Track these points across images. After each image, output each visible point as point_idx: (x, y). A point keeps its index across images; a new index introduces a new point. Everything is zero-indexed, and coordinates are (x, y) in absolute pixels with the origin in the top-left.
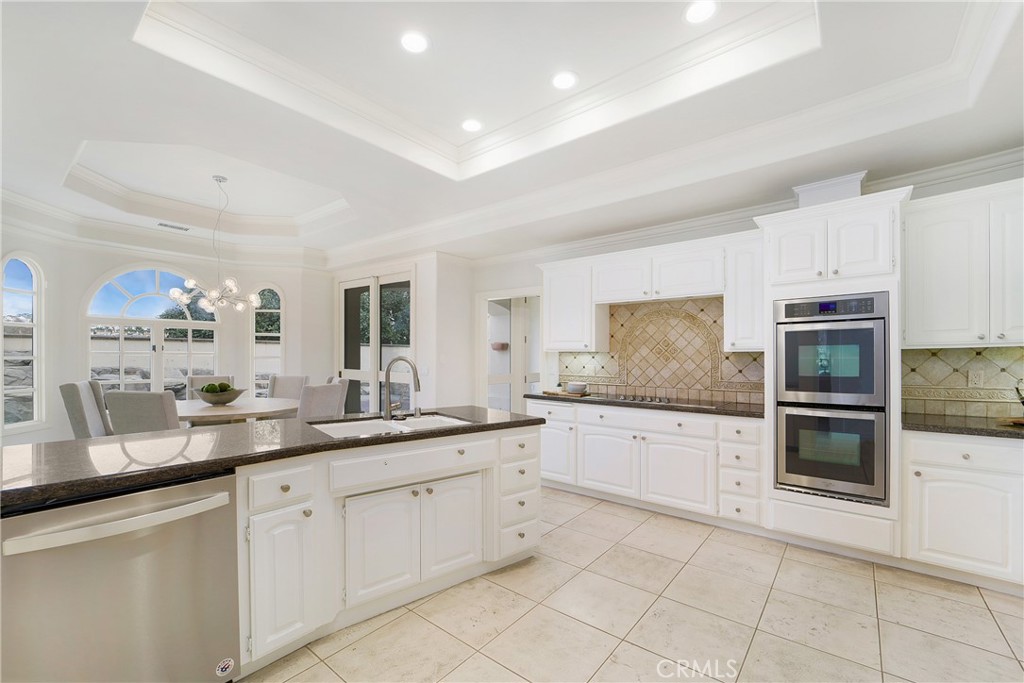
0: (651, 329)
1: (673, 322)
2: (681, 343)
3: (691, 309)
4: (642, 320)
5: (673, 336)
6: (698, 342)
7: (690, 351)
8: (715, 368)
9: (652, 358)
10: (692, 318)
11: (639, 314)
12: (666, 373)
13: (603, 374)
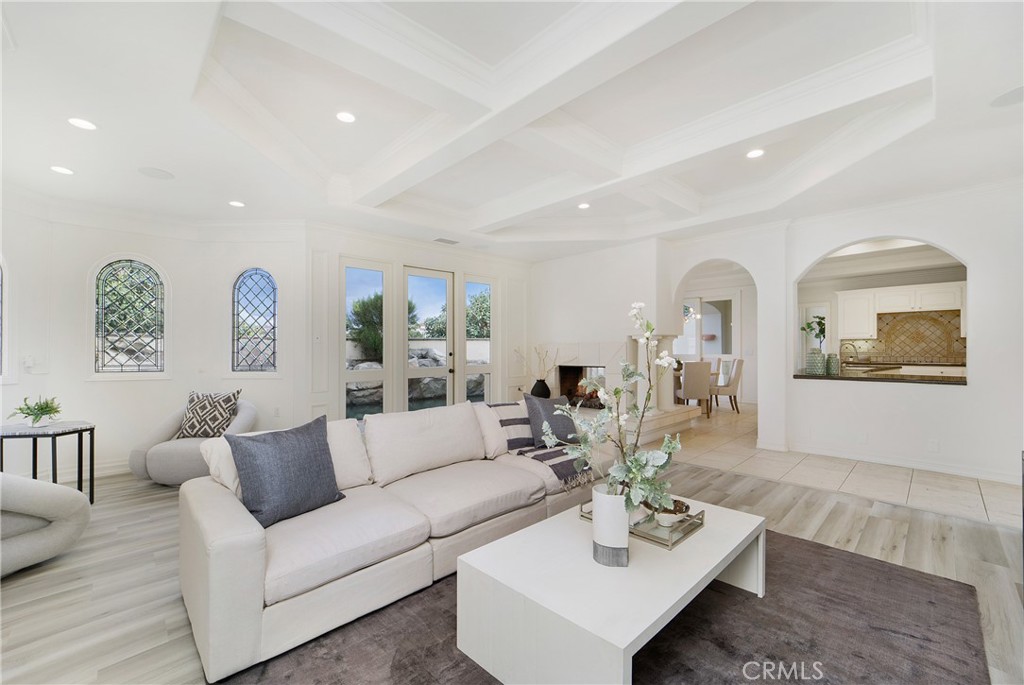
0: (907, 326)
1: (922, 322)
2: (928, 333)
3: (935, 316)
4: (902, 321)
5: (922, 329)
6: (938, 333)
7: (933, 337)
8: (949, 346)
9: (908, 341)
10: (935, 320)
11: (898, 318)
12: (917, 349)
13: (874, 350)
